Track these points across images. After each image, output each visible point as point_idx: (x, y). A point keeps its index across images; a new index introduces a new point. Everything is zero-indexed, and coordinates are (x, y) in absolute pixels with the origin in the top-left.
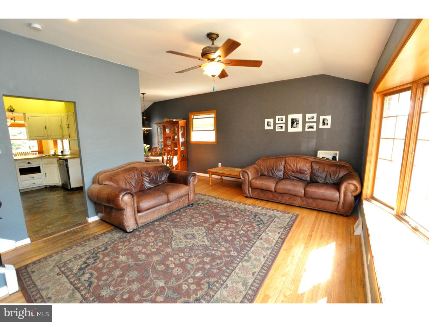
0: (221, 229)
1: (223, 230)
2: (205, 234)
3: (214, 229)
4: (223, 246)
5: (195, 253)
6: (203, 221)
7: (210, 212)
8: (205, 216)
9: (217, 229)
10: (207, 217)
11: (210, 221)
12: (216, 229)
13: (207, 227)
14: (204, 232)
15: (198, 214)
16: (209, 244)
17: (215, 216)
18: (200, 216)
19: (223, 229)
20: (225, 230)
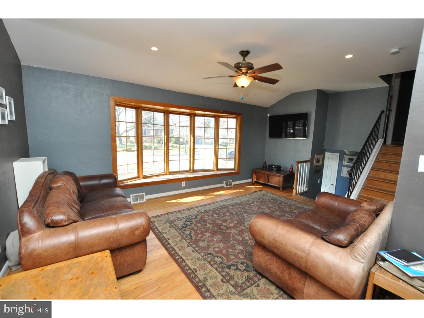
0: (230, 221)
1: (230, 220)
2: (245, 220)
3: (236, 222)
4: (235, 211)
5: (254, 212)
6: (245, 233)
7: (232, 243)
8: (241, 239)
9: (233, 222)
10: (239, 238)
11: (237, 231)
12: (235, 222)
13: (242, 225)
14: (246, 222)
15: (249, 245)
16: (244, 214)
17: (229, 236)
18: (248, 240)
19: (228, 221)
20: (227, 220)
